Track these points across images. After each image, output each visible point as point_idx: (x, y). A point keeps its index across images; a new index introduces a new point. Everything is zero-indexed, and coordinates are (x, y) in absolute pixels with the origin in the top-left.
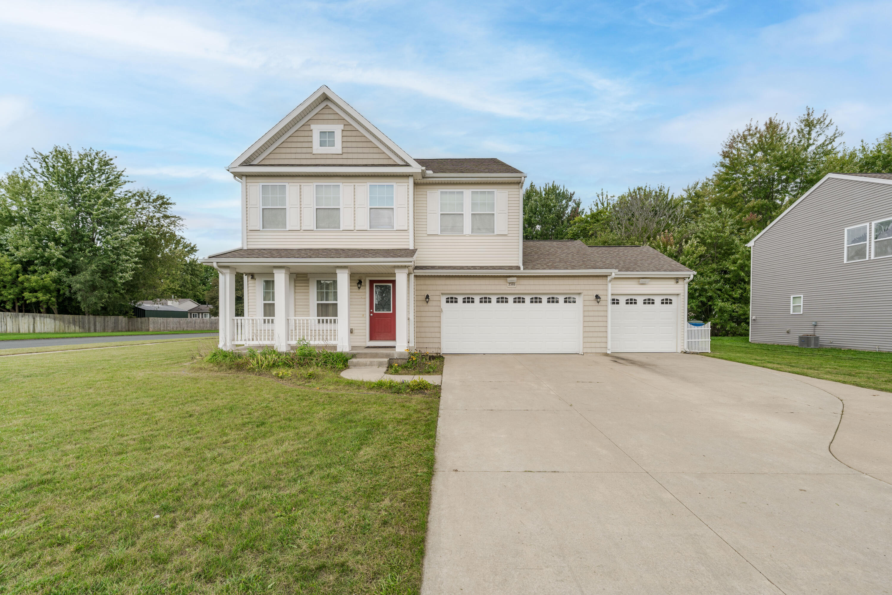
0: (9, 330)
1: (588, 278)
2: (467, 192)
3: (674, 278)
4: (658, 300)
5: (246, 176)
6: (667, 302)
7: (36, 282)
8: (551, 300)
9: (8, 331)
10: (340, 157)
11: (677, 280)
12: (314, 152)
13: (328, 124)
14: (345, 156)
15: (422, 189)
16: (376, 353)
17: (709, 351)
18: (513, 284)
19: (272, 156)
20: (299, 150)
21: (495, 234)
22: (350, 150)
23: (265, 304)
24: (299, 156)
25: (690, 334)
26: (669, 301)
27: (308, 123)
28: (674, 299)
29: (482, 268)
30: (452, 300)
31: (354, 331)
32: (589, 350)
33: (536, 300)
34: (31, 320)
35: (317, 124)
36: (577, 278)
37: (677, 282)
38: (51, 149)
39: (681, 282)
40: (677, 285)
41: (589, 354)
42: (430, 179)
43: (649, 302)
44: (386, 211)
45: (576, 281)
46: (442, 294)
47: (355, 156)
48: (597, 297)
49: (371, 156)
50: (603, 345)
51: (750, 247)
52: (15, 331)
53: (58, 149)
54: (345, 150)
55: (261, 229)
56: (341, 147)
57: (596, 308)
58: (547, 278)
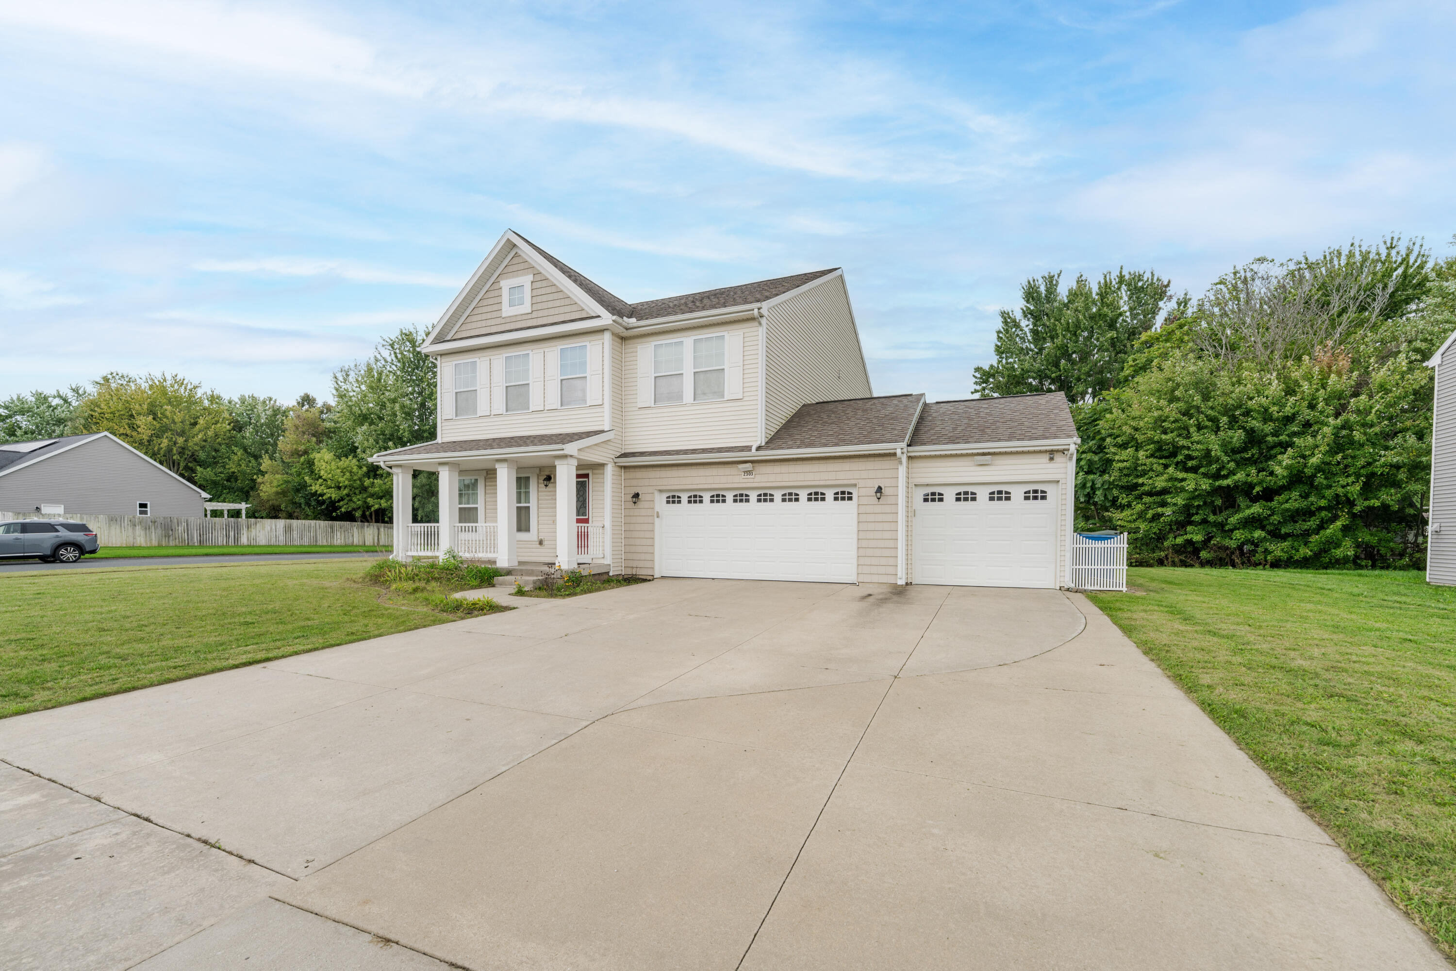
0: (356, 542)
1: (865, 460)
2: (688, 340)
3: (1046, 451)
4: (1017, 493)
5: (441, 355)
6: (1036, 495)
7: (380, 486)
8: (813, 496)
9: (355, 544)
10: (530, 316)
11: (1051, 454)
12: (504, 316)
13: (517, 276)
14: (534, 315)
15: (631, 345)
16: (532, 570)
17: (1124, 589)
18: (748, 472)
19: (464, 328)
20: (489, 316)
21: (725, 399)
22: (539, 306)
23: (460, 509)
24: (490, 323)
25: (1078, 556)
26: (1039, 495)
27: (498, 279)
28: (1050, 490)
29: (704, 451)
30: (674, 500)
31: (545, 543)
32: (867, 579)
33: (791, 497)
34: (376, 531)
35: (507, 278)
36: (848, 460)
37: (1051, 459)
38: (398, 333)
39: (1058, 458)
40: (1052, 465)
41: (867, 585)
42: (635, 330)
43: (1000, 496)
44: (578, 382)
45: (846, 465)
46: (661, 491)
47: (546, 313)
48: (879, 489)
49: (562, 310)
50: (890, 570)
51: (1433, 368)
52: (361, 543)
53: (404, 331)
54: (535, 307)
55: (454, 418)
56: (530, 305)
57: (878, 509)
58: (801, 462)
